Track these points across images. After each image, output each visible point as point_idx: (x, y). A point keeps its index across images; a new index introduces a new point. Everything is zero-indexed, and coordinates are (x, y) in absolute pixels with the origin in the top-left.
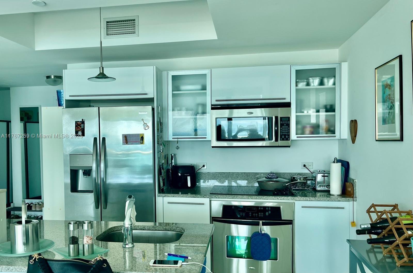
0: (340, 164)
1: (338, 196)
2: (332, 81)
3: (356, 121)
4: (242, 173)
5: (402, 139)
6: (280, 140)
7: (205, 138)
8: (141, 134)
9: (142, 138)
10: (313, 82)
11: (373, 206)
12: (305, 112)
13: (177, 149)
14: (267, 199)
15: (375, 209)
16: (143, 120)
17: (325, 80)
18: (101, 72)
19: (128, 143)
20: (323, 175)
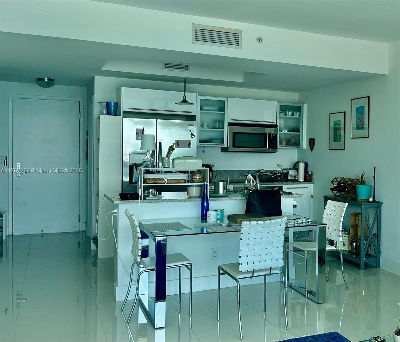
0: (304, 163)
1: (303, 181)
2: (298, 114)
3: (314, 139)
4: (240, 170)
5: (345, 149)
6: (272, 148)
7: (224, 145)
8: (189, 141)
9: (190, 144)
10: (289, 113)
11: (335, 178)
12: (284, 131)
13: (204, 152)
14: (268, 184)
15: (336, 180)
16: (190, 131)
17: (295, 113)
18: (185, 99)
19: (179, 147)
20: (292, 170)
